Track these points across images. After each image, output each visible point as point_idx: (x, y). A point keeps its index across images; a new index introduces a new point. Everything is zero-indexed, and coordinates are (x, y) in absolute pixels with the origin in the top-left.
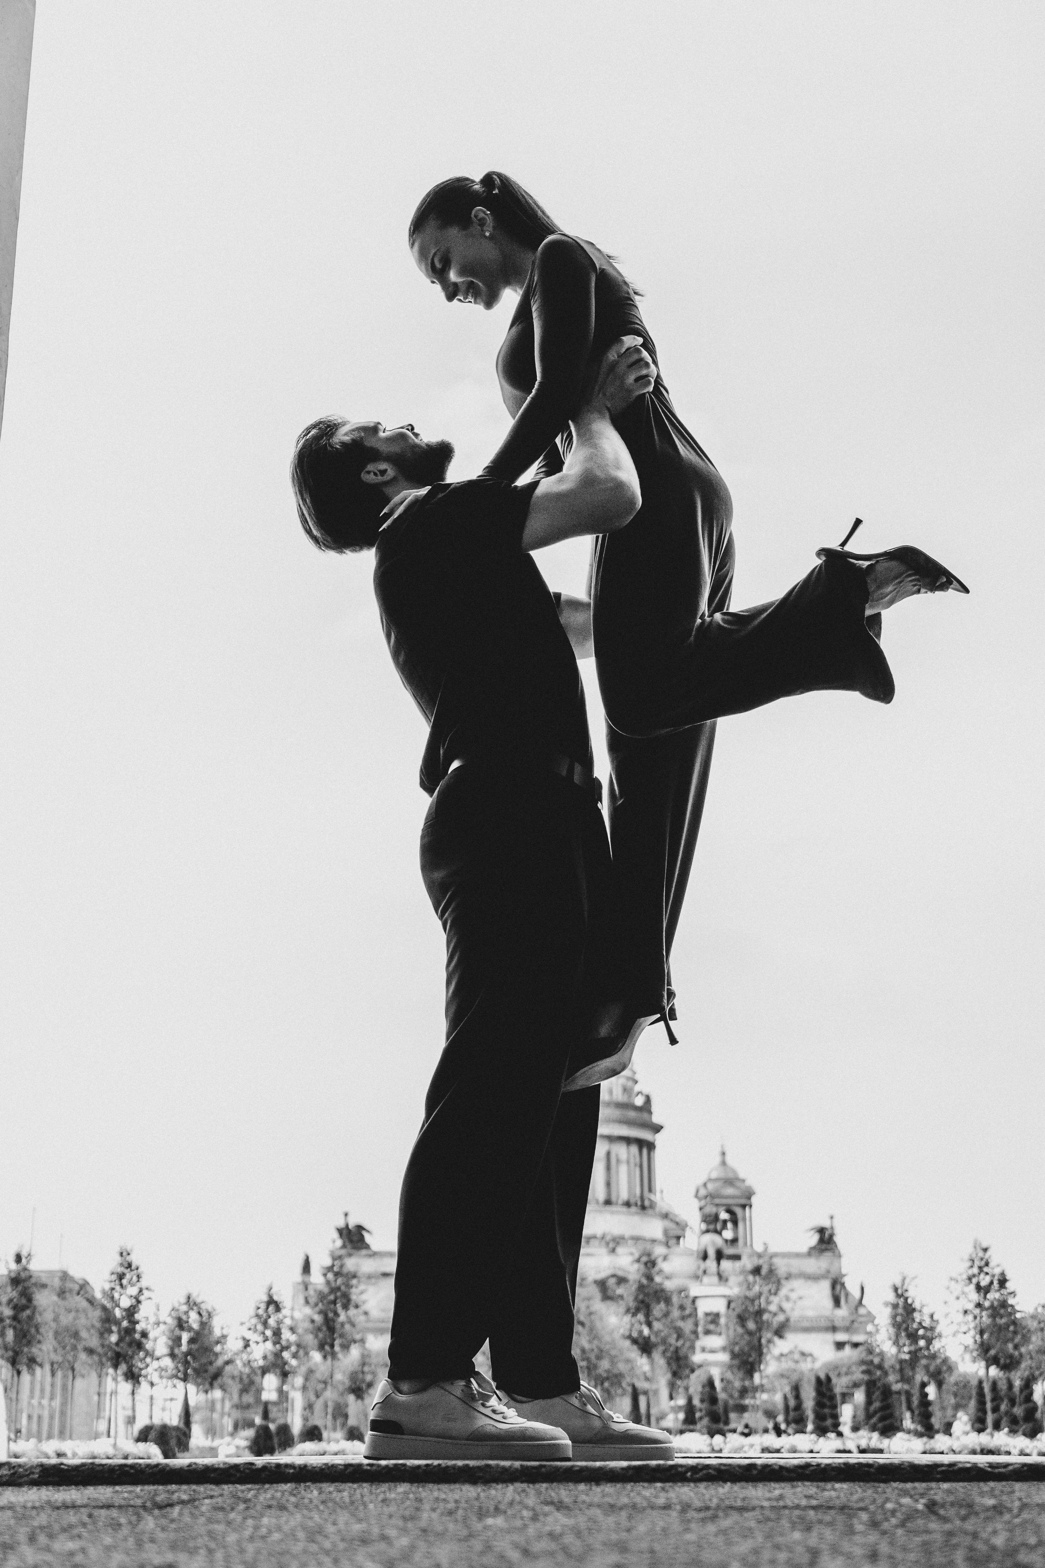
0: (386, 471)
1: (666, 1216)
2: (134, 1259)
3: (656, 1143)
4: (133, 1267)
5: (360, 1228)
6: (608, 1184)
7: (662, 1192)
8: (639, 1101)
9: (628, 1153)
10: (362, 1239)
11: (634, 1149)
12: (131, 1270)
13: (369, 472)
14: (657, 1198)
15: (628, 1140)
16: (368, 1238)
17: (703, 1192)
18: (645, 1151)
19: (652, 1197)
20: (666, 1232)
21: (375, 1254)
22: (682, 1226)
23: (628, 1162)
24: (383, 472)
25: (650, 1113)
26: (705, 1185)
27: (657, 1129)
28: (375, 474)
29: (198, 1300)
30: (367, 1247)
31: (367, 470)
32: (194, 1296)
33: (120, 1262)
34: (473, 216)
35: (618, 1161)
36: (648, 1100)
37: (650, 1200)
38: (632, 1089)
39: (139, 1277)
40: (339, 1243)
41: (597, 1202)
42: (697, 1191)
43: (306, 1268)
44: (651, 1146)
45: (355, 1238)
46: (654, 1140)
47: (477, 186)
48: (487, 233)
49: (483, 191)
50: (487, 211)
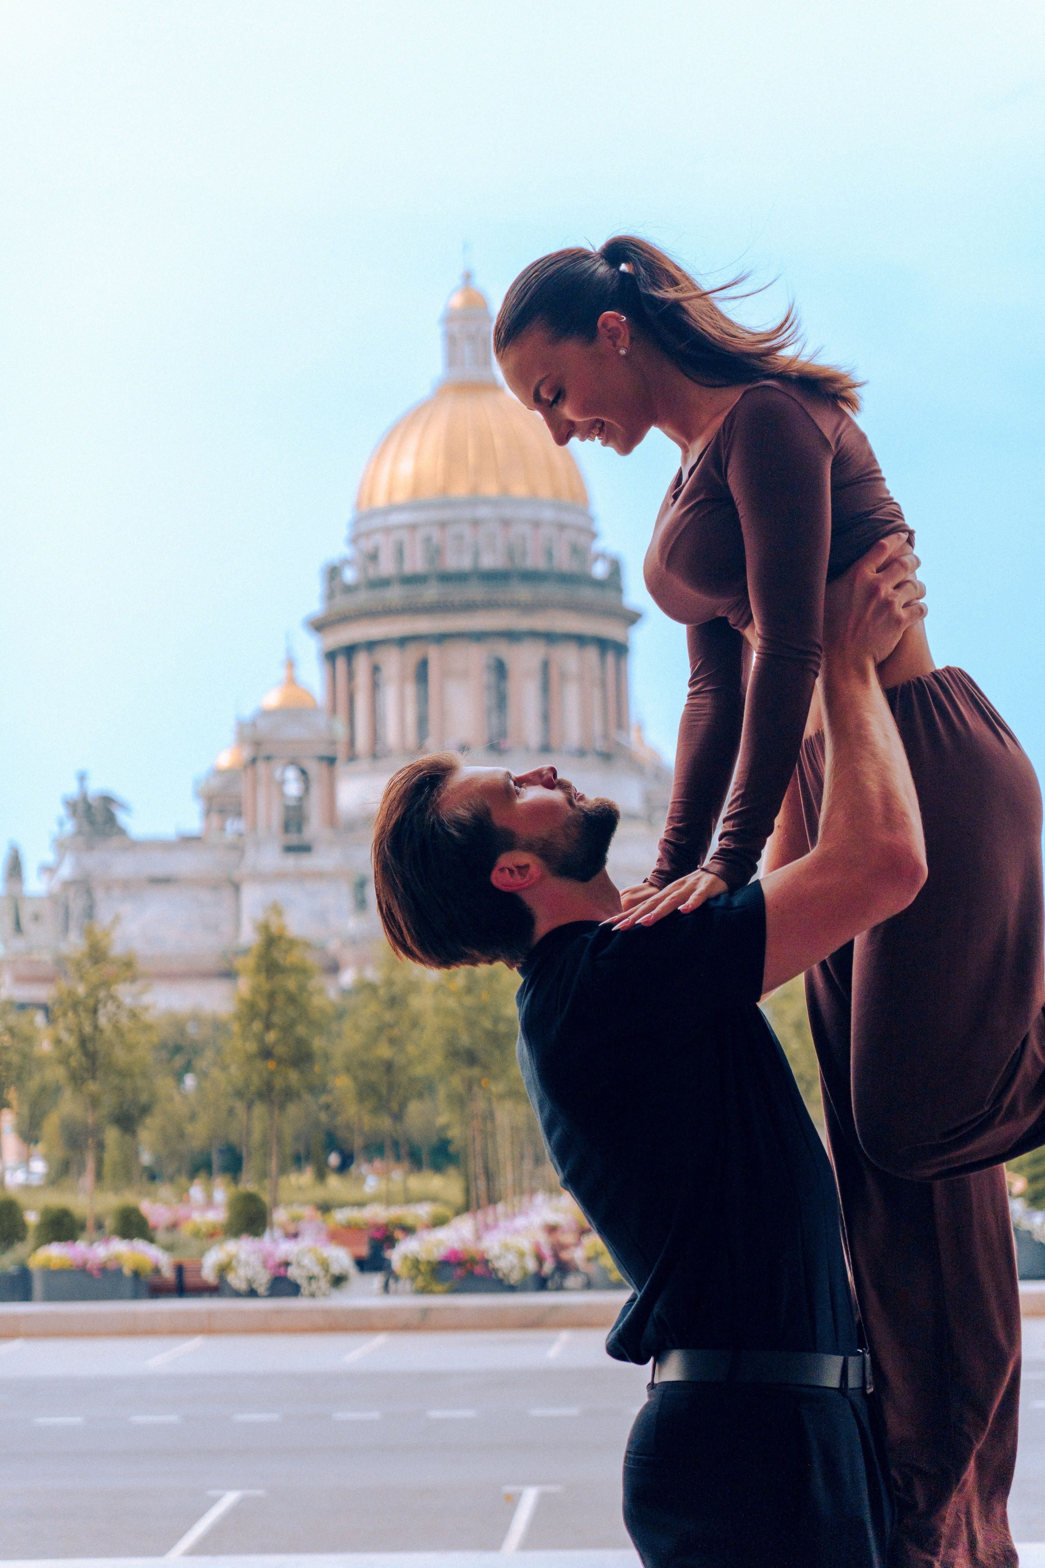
0: (527, 866)
3: (629, 643)
5: (108, 801)
6: (546, 717)
9: (582, 662)
10: (111, 819)
11: (592, 654)
14: (633, 740)
15: (580, 640)
16: (122, 818)
18: (611, 658)
19: (623, 738)
21: (135, 846)
23: (581, 678)
24: (524, 870)
25: (620, 590)
27: (632, 618)
28: (512, 873)
30: (122, 832)
31: (498, 865)
34: (599, 324)
35: (563, 677)
36: (615, 566)
37: (619, 742)
38: (587, 550)
40: (69, 827)
41: (527, 749)
43: (15, 868)
44: (621, 650)
45: (100, 819)
46: (627, 638)
47: (602, 269)
48: (621, 351)
49: (607, 271)
50: (622, 316)
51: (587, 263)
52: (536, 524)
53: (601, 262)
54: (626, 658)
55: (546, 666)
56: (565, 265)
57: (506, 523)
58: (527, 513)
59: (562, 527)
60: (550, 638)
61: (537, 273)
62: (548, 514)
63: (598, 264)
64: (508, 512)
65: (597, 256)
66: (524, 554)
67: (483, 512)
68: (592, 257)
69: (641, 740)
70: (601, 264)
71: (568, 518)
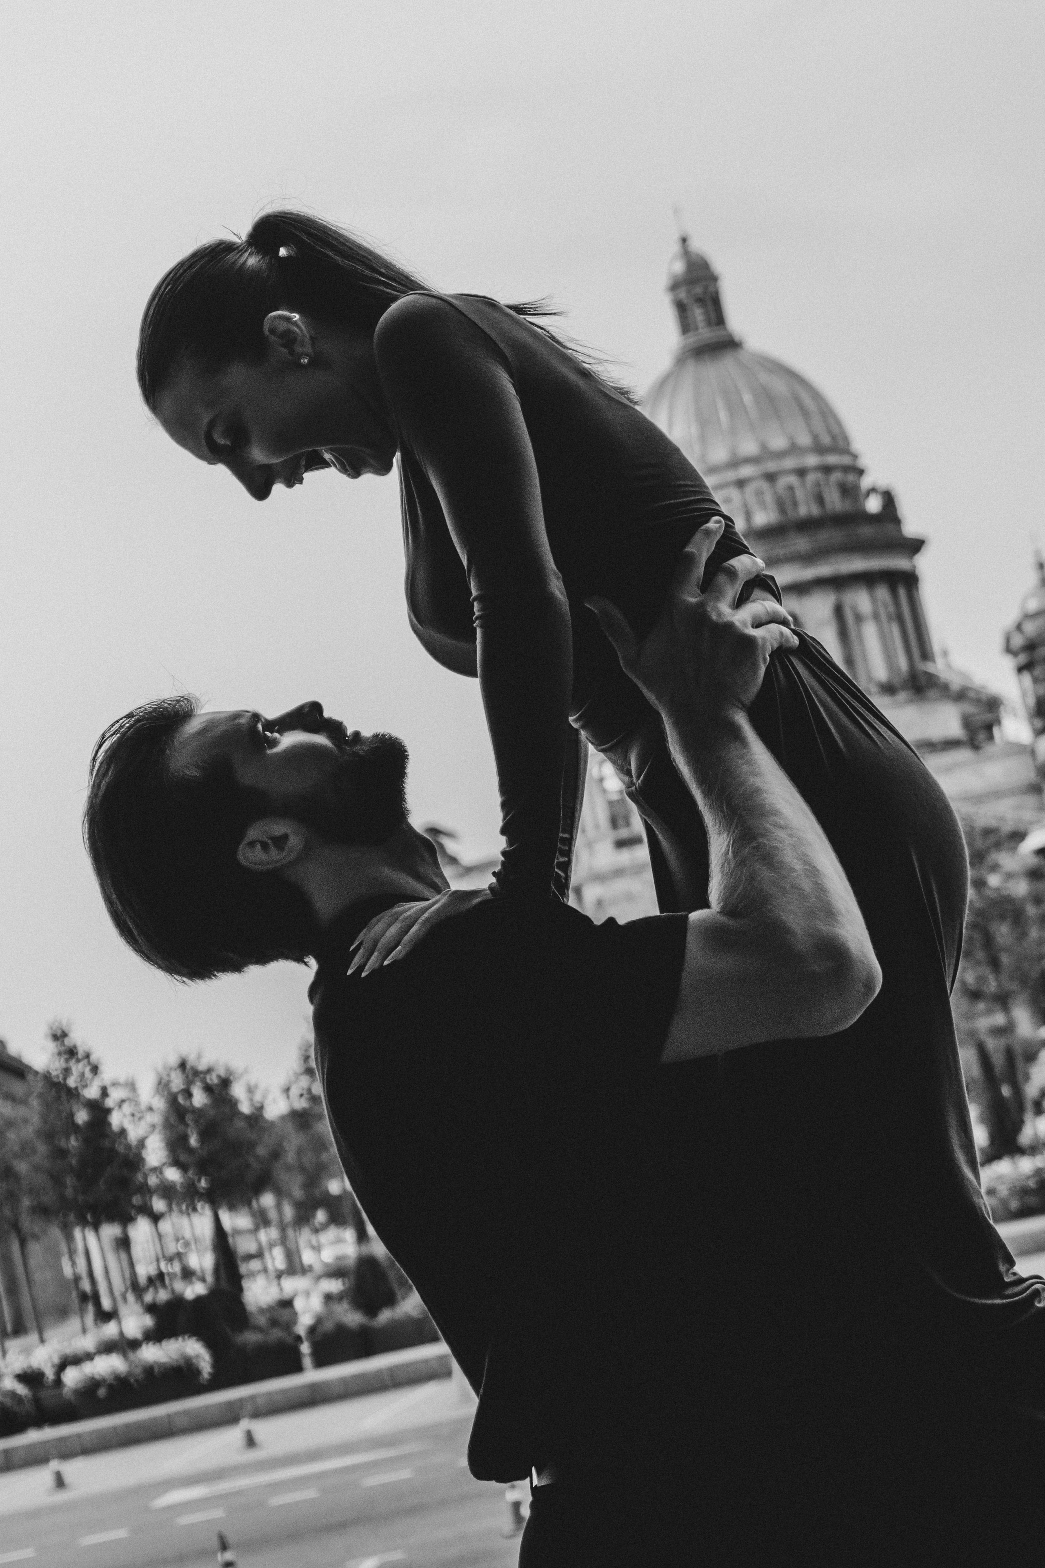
0: (285, 837)
1: (961, 696)
2: (78, 1038)
3: (917, 572)
4: (81, 1054)
7: (945, 653)
8: (873, 505)
9: (874, 601)
11: (882, 593)
12: (78, 1061)
13: (252, 844)
14: (938, 668)
15: (868, 579)
17: (1018, 641)
18: (902, 593)
19: (930, 668)
20: (967, 723)
22: (993, 704)
23: (876, 616)
24: (280, 841)
25: (897, 521)
26: (1019, 627)
27: (916, 546)
28: (265, 846)
29: (202, 1067)
31: (246, 840)
32: (192, 1060)
33: (56, 1051)
34: (266, 331)
35: (859, 618)
36: (889, 499)
37: (926, 673)
38: (856, 487)
39: (95, 1069)
42: (1008, 640)
44: (910, 580)
46: (914, 567)
47: (252, 261)
48: (302, 361)
49: (259, 261)
50: (293, 314)
51: (231, 257)
52: (801, 472)
53: (249, 251)
54: (917, 588)
55: (839, 611)
56: (201, 268)
57: (771, 477)
58: (790, 463)
59: (827, 469)
60: (838, 583)
61: (169, 287)
62: (812, 460)
63: (247, 254)
64: (771, 466)
65: (244, 245)
66: (795, 504)
67: (746, 471)
68: (237, 247)
69: (949, 666)
70: (251, 254)
71: (832, 459)
